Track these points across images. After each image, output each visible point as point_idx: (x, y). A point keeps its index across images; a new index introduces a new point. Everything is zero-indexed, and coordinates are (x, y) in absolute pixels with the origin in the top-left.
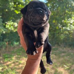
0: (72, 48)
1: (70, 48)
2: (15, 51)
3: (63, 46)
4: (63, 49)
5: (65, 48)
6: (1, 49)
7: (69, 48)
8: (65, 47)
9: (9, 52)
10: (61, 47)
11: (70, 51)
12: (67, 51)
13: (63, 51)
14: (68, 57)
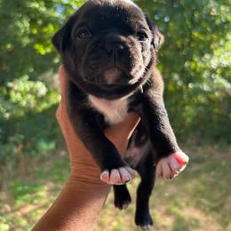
0: (221, 146)
1: (216, 147)
2: (45, 170)
4: (196, 151)
5: (199, 149)
6: (3, 168)
7: (212, 145)
8: (199, 144)
9: (27, 174)
11: (218, 156)
12: (206, 156)
14: (213, 173)
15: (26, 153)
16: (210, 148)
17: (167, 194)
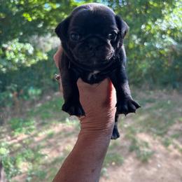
0: (168, 90)
1: (164, 90)
2: (36, 110)
3: (148, 87)
4: (149, 94)
5: (152, 92)
6: (3, 109)
7: (162, 89)
8: (151, 89)
9: (22, 113)
10: (144, 90)
11: (165, 97)
12: (157, 98)
13: (147, 98)
14: (161, 110)
15: (20, 98)
16: (160, 91)
17: (126, 126)
